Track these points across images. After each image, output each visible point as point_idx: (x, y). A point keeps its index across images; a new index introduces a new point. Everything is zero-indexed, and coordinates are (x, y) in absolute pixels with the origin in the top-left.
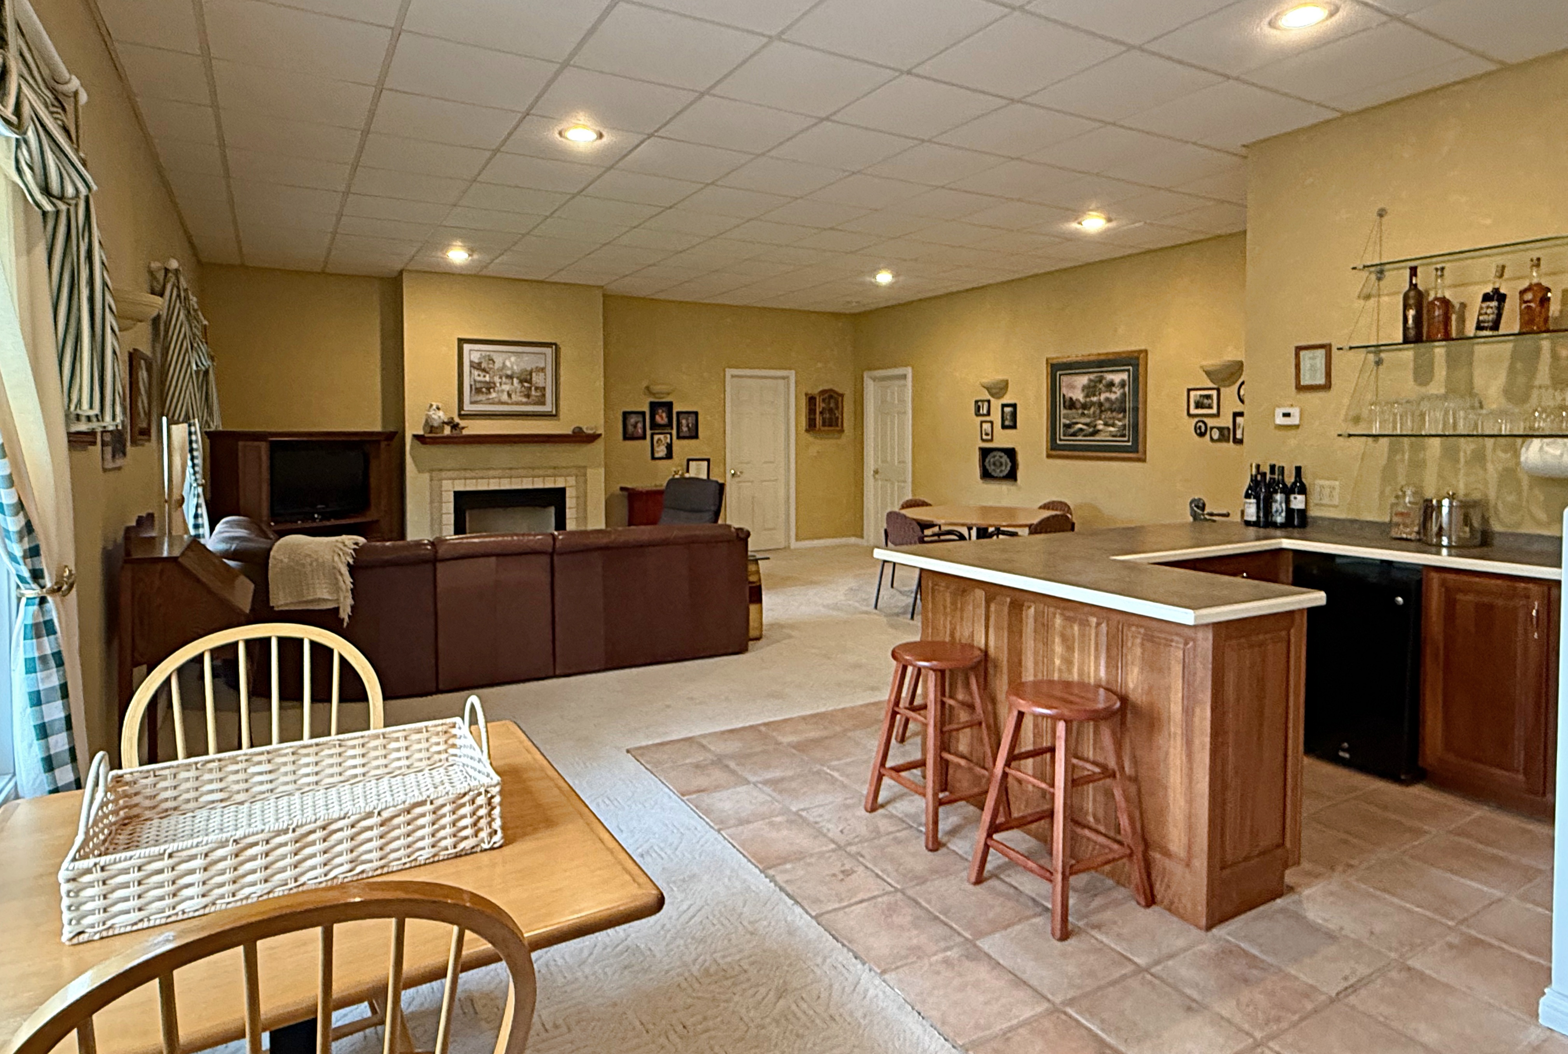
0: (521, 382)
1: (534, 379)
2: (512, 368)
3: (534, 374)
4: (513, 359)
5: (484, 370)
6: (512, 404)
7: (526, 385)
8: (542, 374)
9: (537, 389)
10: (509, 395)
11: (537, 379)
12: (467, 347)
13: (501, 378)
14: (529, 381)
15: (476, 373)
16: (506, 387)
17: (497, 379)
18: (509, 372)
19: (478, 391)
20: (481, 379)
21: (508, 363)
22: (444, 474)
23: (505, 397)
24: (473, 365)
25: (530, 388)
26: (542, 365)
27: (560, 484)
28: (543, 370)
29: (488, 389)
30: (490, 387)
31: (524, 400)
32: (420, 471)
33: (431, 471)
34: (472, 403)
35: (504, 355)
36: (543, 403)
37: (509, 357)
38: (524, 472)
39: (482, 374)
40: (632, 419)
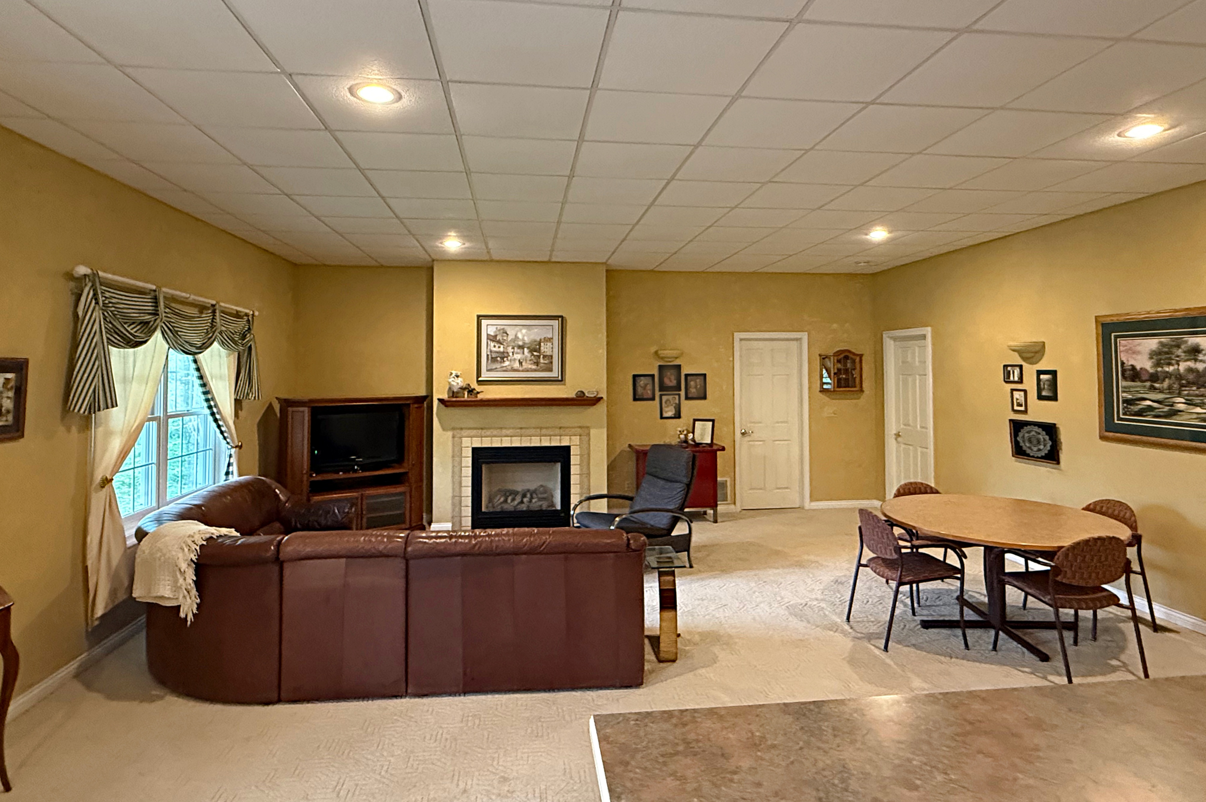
0: (531, 351)
1: (542, 348)
2: (523, 340)
3: (542, 344)
4: (524, 331)
5: (499, 342)
6: (523, 371)
7: (535, 353)
8: (549, 344)
9: (544, 357)
10: (521, 363)
11: (545, 348)
12: (484, 322)
13: (513, 348)
14: (539, 350)
15: (492, 344)
16: (518, 357)
17: (510, 350)
18: (521, 343)
19: (494, 360)
20: (496, 349)
21: (520, 336)
22: (465, 433)
23: (516, 365)
24: (492, 338)
25: (539, 357)
26: (550, 336)
27: (565, 443)
28: (550, 340)
29: (502, 358)
30: (503, 356)
31: (534, 367)
32: (444, 429)
33: (453, 429)
34: (488, 370)
35: (518, 328)
36: (551, 370)
37: (521, 330)
38: (533, 431)
39: (497, 346)
40: (642, 382)
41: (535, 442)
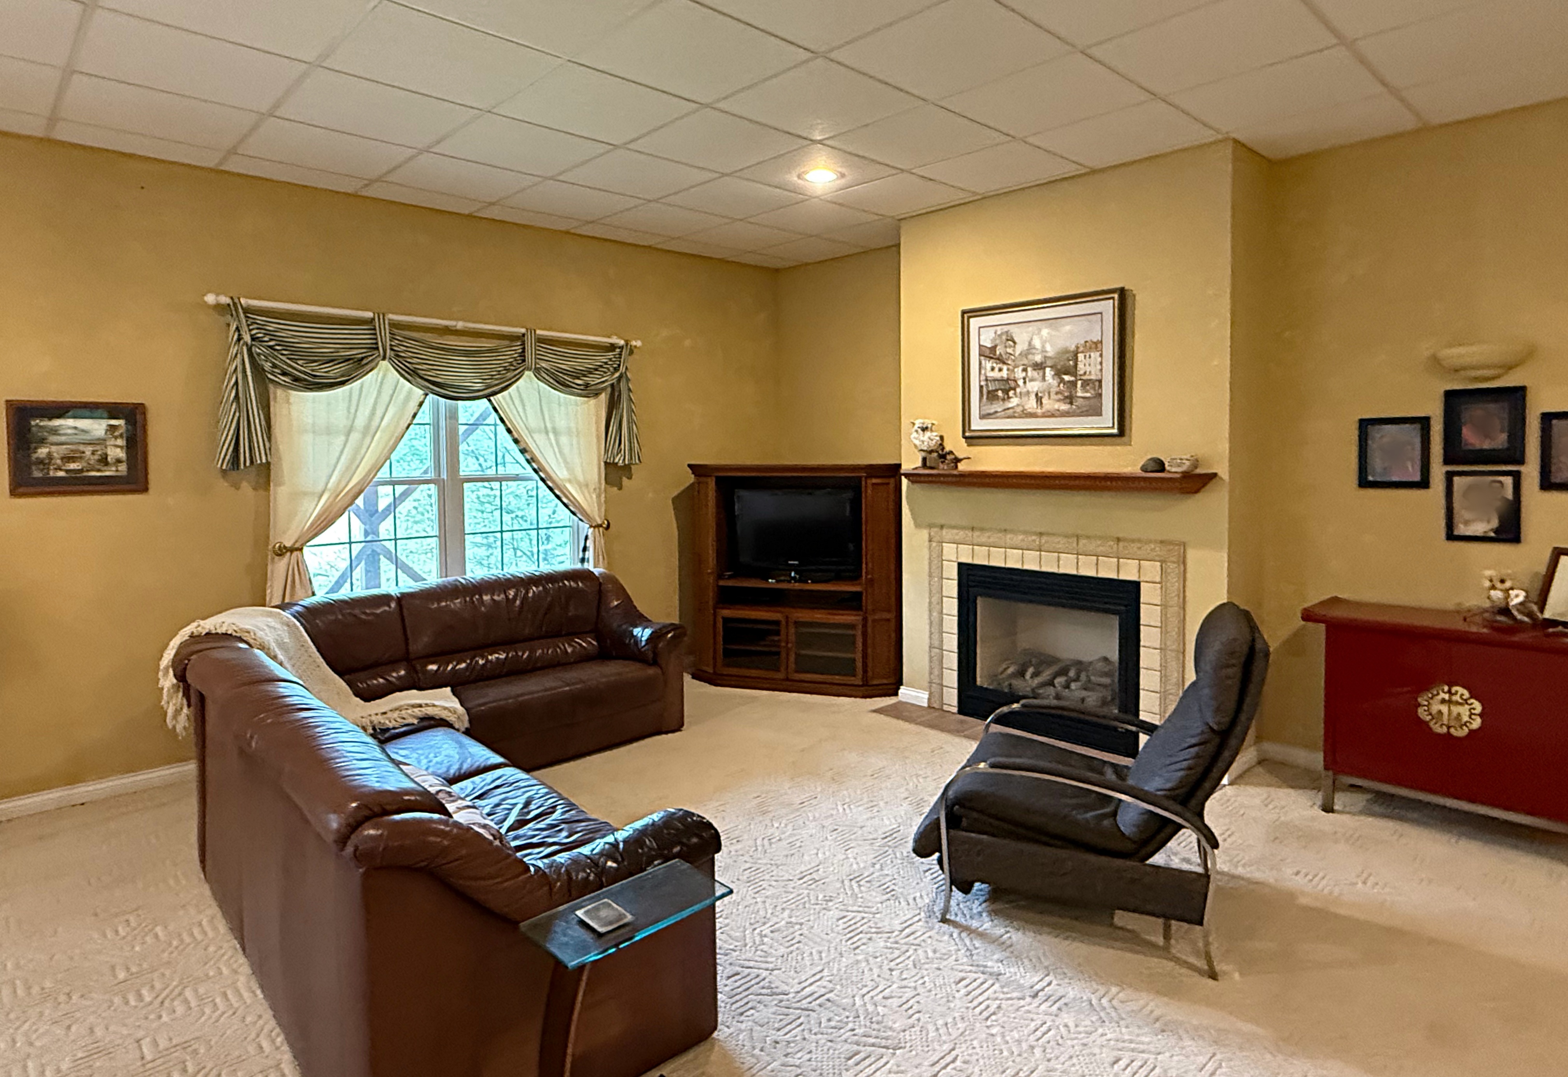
0: (1059, 373)
1: (1080, 366)
2: (1044, 351)
3: (1081, 356)
4: (1045, 332)
5: (1000, 360)
6: (1044, 416)
7: (1067, 378)
8: (1095, 355)
9: (1086, 383)
10: (1039, 399)
11: (1087, 365)
12: (975, 323)
13: (1025, 370)
14: (1072, 371)
15: (988, 364)
16: (1034, 386)
17: (1019, 374)
18: (1038, 358)
19: (992, 396)
20: (996, 374)
21: (1037, 343)
22: (947, 534)
23: (1031, 404)
24: (989, 353)
25: (1074, 384)
26: (1096, 337)
27: (1128, 574)
28: (1097, 345)
29: (1006, 392)
30: (1008, 387)
31: (1064, 407)
32: (918, 525)
33: (930, 526)
34: (982, 417)
35: (1032, 328)
36: (1097, 412)
37: (1040, 330)
38: (1060, 542)
39: (997, 367)
40: (1383, 436)
41: (1067, 565)
